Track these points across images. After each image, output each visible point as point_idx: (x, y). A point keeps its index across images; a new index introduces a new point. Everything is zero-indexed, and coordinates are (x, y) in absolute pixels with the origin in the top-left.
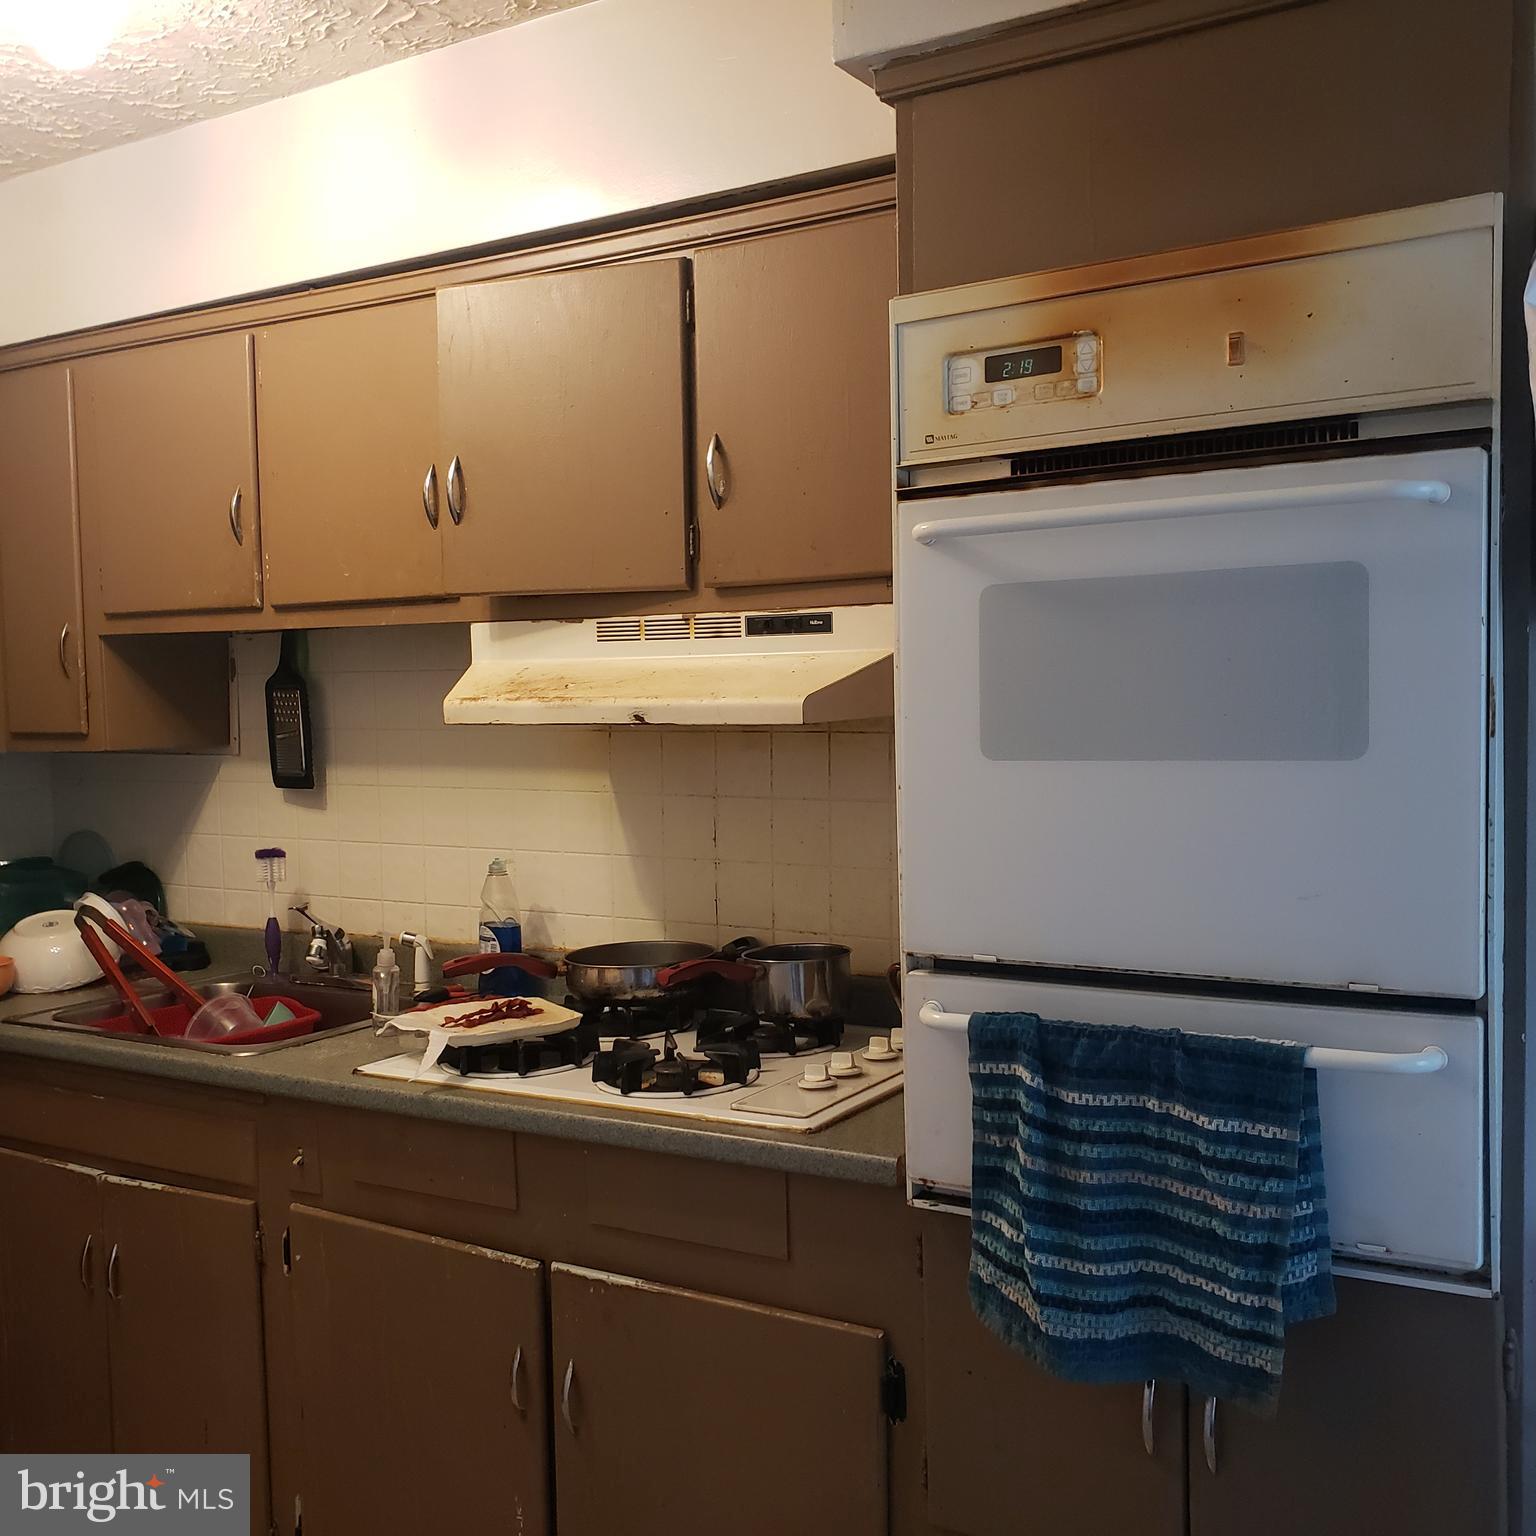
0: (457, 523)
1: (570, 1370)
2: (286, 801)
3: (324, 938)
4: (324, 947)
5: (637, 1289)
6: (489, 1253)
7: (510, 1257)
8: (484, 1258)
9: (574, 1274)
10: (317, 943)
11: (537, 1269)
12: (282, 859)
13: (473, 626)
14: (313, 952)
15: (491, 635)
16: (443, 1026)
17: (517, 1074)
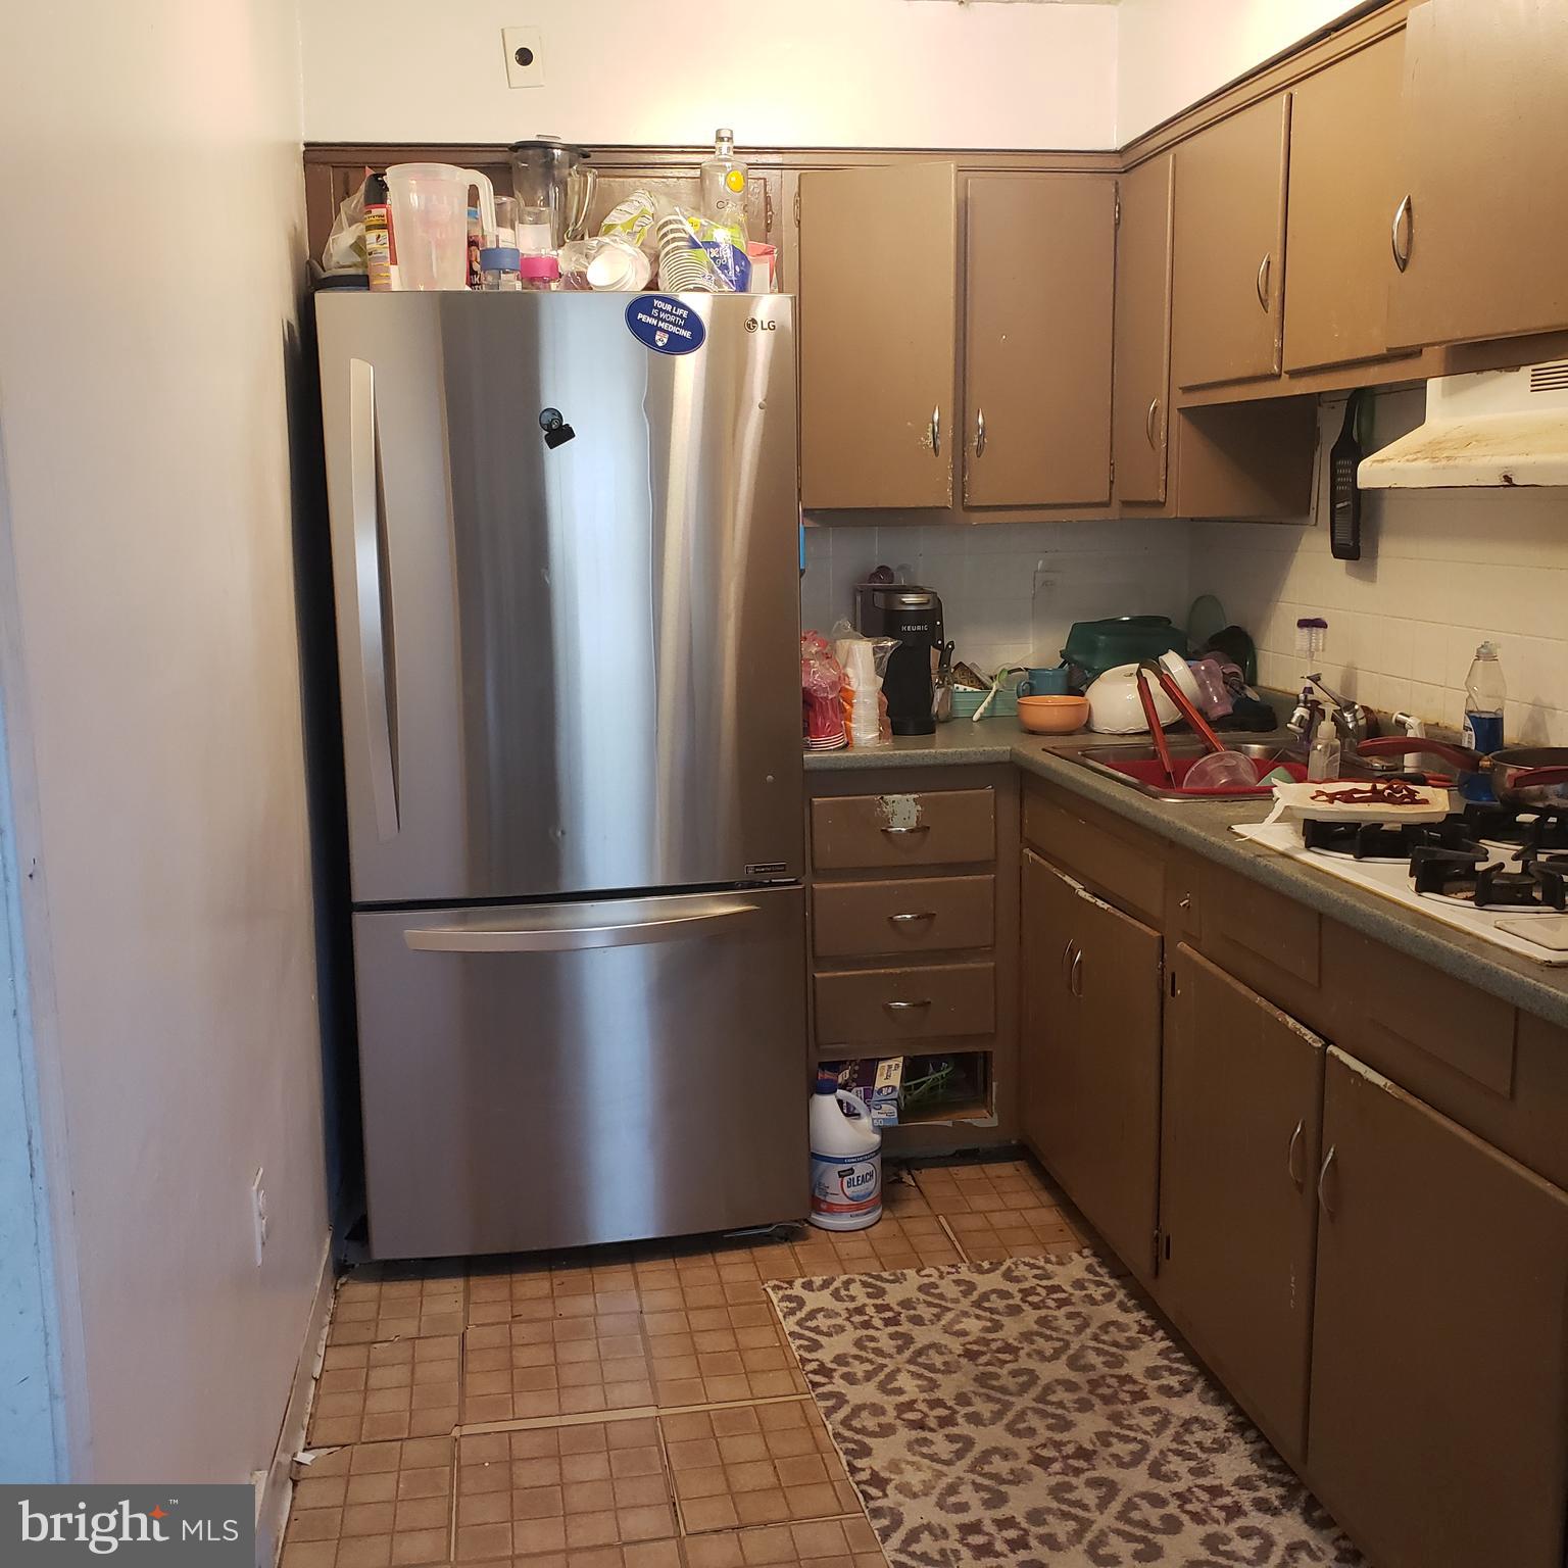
0: (1402, 271)
1: (1331, 1154)
2: (1347, 573)
3: (1308, 708)
4: (1307, 717)
5: (1384, 1090)
6: (1291, 1022)
7: (1304, 1030)
8: (1285, 1025)
9: (1342, 1062)
10: (1300, 712)
11: (1319, 1048)
12: (1321, 630)
13: (1429, 382)
14: (1294, 720)
15: (1443, 391)
16: (1313, 798)
17: (1351, 857)
